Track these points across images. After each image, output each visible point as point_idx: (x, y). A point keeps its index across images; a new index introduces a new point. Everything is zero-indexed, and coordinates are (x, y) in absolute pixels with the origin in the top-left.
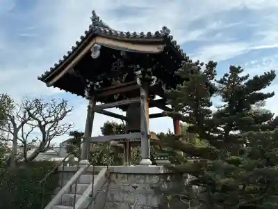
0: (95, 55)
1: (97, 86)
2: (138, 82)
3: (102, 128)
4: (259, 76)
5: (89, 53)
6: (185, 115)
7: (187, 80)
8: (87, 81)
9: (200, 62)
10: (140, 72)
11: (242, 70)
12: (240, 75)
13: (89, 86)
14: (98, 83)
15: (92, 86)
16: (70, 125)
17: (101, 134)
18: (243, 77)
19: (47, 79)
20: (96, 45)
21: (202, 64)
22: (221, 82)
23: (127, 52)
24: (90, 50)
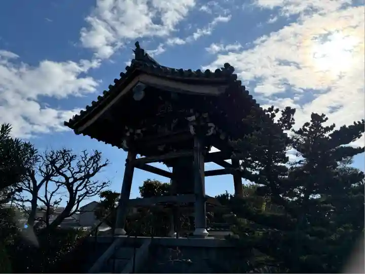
0: (139, 96)
1: (138, 135)
2: (192, 130)
3: (140, 188)
4: (347, 126)
5: (131, 93)
6: (254, 173)
7: (258, 129)
8: (127, 128)
9: (275, 108)
10: (193, 118)
11: (327, 119)
12: (324, 125)
13: (128, 134)
14: (139, 131)
15: (132, 134)
16: (104, 184)
17: (139, 196)
18: (327, 127)
19: (76, 124)
20: (139, 84)
21: (277, 111)
22: (300, 132)
23: (179, 94)
24: (131, 89)
